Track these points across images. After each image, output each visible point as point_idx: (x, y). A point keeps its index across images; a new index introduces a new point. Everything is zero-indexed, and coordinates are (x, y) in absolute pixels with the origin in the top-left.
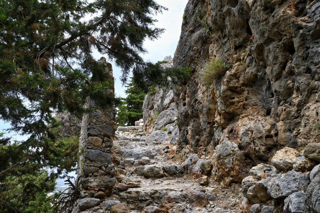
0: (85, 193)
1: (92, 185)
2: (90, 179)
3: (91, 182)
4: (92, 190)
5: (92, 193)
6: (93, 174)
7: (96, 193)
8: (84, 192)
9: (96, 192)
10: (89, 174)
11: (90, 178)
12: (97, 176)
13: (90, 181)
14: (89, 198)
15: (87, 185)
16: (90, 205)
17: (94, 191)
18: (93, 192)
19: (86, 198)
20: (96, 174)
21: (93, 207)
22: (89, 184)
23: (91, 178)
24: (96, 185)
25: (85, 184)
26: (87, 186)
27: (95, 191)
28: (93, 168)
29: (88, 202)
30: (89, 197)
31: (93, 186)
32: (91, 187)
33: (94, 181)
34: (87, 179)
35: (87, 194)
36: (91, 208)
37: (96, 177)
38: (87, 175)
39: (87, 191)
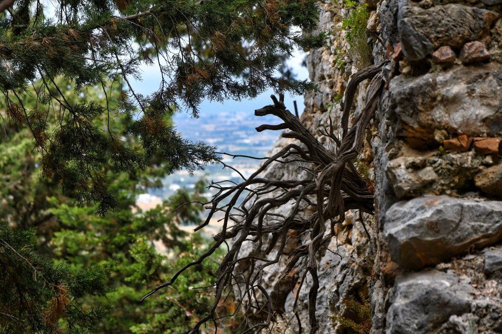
0: (415, 167)
1: (456, 118)
2: (445, 83)
3: (451, 102)
4: (460, 150)
5: (461, 170)
6: (458, 50)
7: (488, 165)
8: (411, 159)
9: (489, 160)
10: (436, 54)
11: (440, 78)
12: (486, 60)
13: (443, 91)
14: (444, 198)
15: (424, 118)
16: (459, 240)
17: (475, 157)
18: (468, 159)
19: (429, 197)
20: (476, 48)
21: (478, 249)
22: (439, 114)
23: (449, 75)
24: (484, 120)
25: (416, 113)
26: (430, 128)
27: (481, 152)
28: (461, 14)
29: (445, 221)
30: (442, 192)
31: (466, 123)
32: (453, 133)
33: (471, 92)
34: (421, 80)
35: (428, 174)
36: (465, 254)
37: (481, 71)
38: (421, 56)
39: (430, 156)
